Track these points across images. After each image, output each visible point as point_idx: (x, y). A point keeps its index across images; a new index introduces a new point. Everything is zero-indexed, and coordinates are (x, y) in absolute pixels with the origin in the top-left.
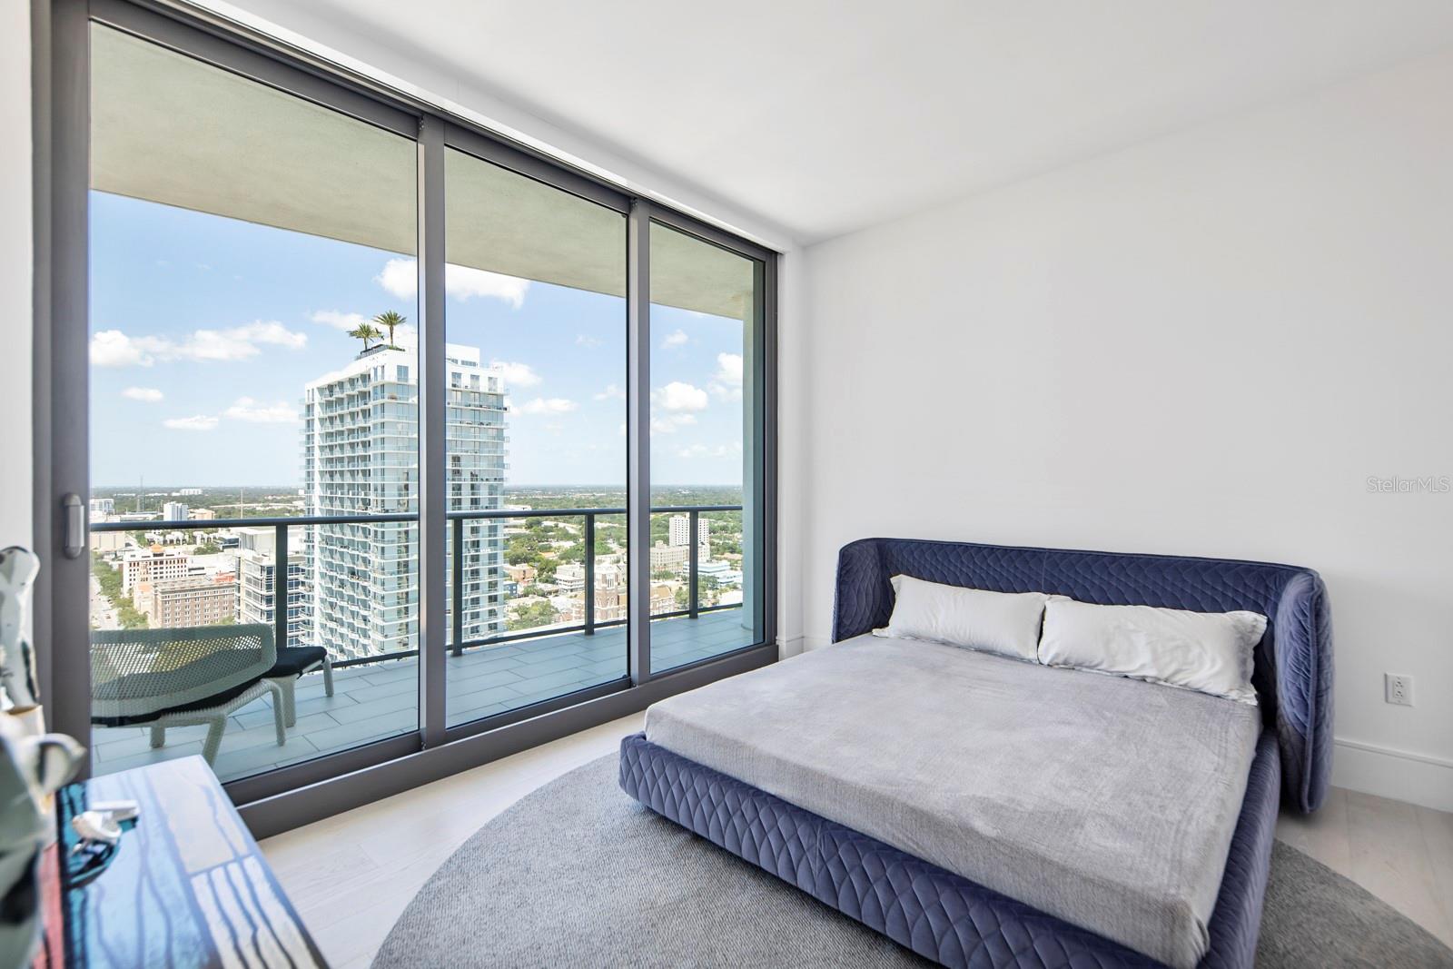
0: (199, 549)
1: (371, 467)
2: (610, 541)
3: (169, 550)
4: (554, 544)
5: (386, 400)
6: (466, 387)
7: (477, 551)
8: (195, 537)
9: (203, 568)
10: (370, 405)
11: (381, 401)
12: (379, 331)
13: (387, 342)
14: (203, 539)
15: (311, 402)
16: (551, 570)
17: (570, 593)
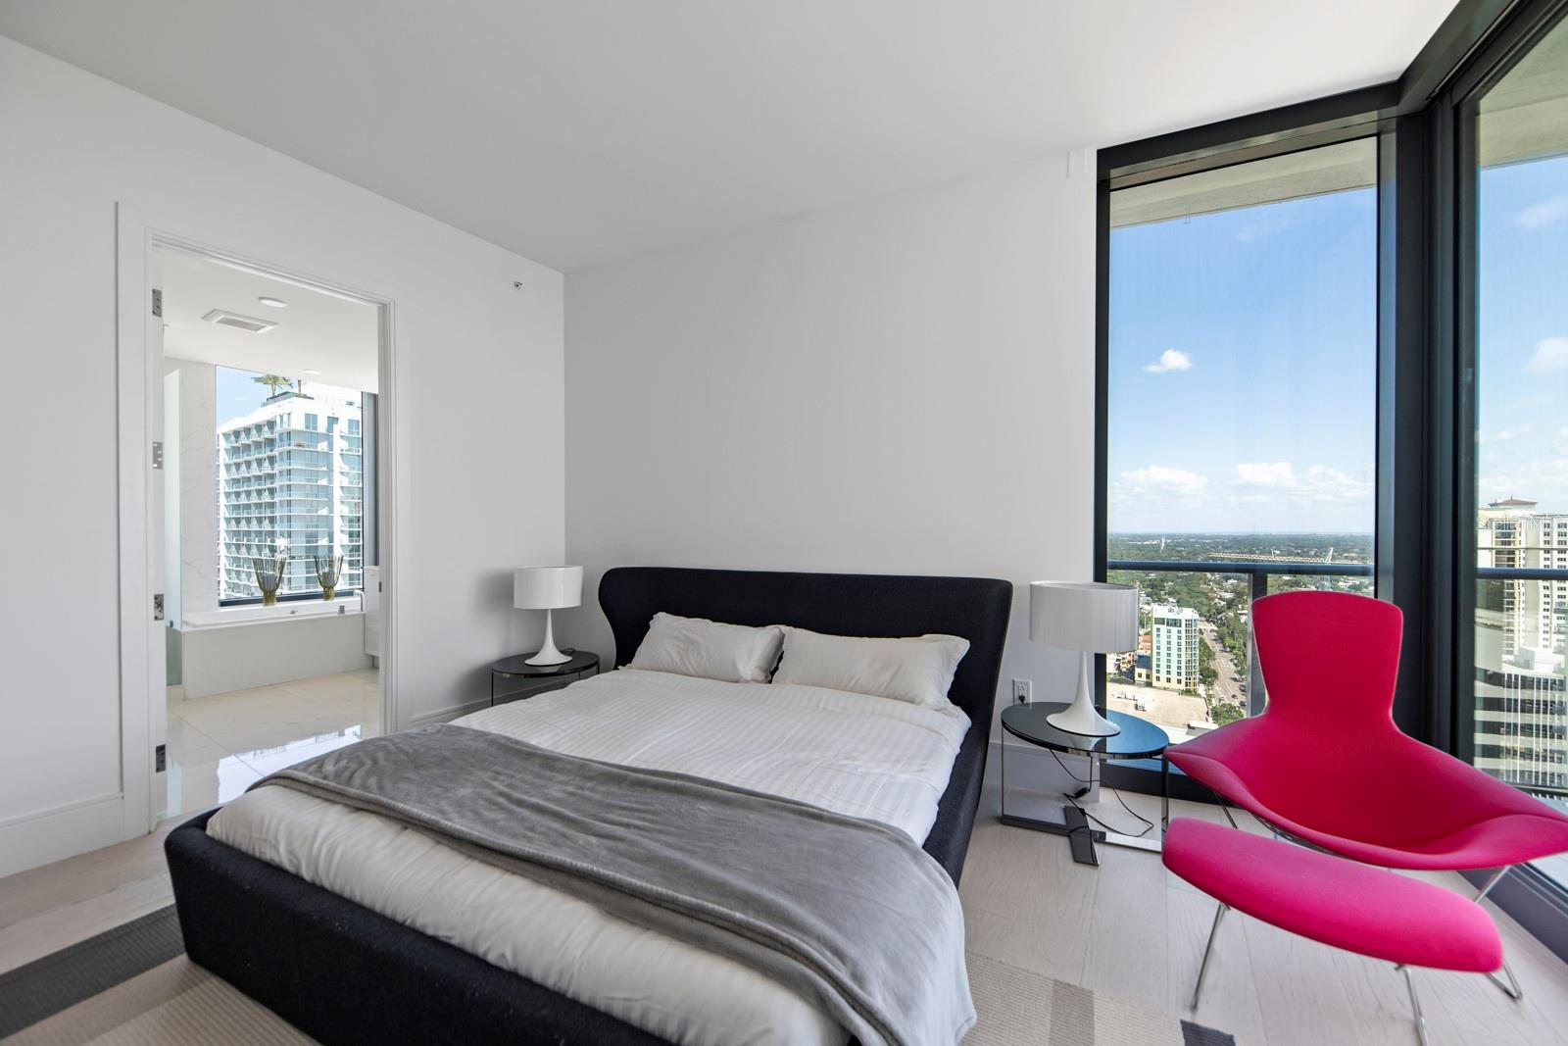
1: (277, 514)
5: (292, 448)
10: (276, 452)
11: (287, 448)
13: (296, 390)
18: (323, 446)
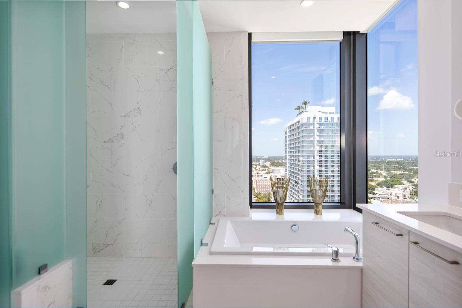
0: (267, 172)
1: (300, 150)
2: (404, 180)
3: (260, 172)
4: (375, 179)
5: (304, 129)
6: (329, 121)
7: (333, 178)
8: (266, 169)
9: (266, 178)
10: (300, 131)
11: (302, 129)
12: (302, 107)
13: (305, 110)
14: (267, 170)
15: (286, 131)
16: (372, 189)
17: (381, 199)
18: (312, 127)
